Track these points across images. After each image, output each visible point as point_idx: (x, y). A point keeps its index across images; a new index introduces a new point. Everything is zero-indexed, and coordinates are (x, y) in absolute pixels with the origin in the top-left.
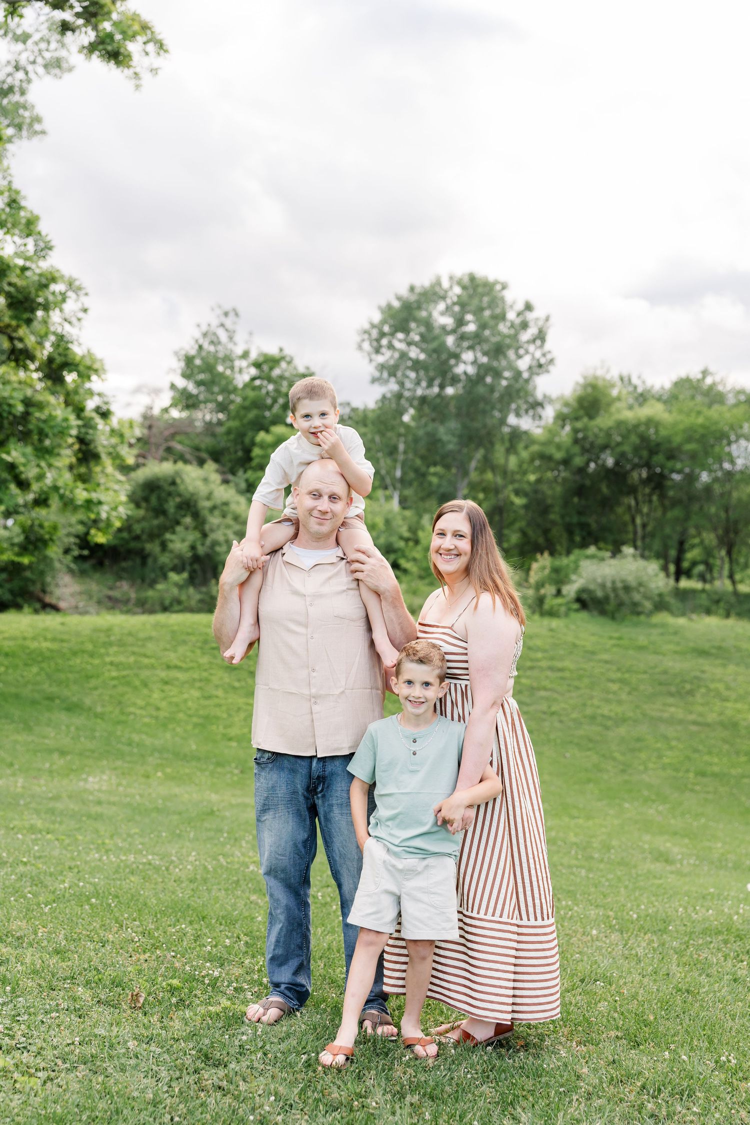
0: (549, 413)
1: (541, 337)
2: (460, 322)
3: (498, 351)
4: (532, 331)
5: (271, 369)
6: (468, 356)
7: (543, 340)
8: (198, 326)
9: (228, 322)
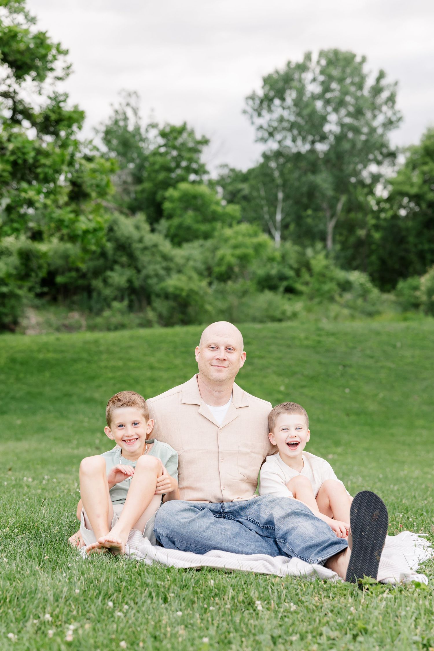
0: (401, 160)
1: (391, 100)
2: (327, 89)
3: (358, 113)
4: (385, 95)
5: (176, 138)
6: (333, 117)
7: (394, 102)
8: (112, 105)
9: (133, 101)
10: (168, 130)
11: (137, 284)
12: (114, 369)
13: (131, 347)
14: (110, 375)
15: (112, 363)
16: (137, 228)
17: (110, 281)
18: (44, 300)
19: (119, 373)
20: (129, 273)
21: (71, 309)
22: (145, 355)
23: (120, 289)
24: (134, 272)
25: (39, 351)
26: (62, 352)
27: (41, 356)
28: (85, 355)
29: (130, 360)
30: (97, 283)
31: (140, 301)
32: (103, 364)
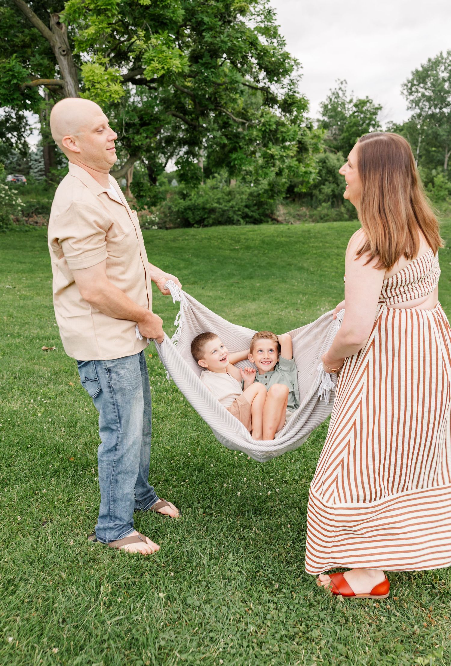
10: (358, 102)
11: (337, 192)
12: (317, 248)
13: (328, 234)
14: (315, 252)
15: (316, 244)
16: (338, 160)
17: (323, 191)
18: (288, 201)
19: (319, 251)
20: (333, 186)
21: (302, 206)
22: (335, 239)
23: (327, 195)
24: (336, 185)
25: (278, 236)
26: (290, 237)
27: (278, 239)
28: (302, 239)
29: (327, 242)
30: (316, 192)
31: (338, 202)
32: (311, 245)
